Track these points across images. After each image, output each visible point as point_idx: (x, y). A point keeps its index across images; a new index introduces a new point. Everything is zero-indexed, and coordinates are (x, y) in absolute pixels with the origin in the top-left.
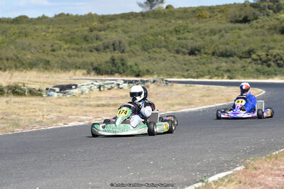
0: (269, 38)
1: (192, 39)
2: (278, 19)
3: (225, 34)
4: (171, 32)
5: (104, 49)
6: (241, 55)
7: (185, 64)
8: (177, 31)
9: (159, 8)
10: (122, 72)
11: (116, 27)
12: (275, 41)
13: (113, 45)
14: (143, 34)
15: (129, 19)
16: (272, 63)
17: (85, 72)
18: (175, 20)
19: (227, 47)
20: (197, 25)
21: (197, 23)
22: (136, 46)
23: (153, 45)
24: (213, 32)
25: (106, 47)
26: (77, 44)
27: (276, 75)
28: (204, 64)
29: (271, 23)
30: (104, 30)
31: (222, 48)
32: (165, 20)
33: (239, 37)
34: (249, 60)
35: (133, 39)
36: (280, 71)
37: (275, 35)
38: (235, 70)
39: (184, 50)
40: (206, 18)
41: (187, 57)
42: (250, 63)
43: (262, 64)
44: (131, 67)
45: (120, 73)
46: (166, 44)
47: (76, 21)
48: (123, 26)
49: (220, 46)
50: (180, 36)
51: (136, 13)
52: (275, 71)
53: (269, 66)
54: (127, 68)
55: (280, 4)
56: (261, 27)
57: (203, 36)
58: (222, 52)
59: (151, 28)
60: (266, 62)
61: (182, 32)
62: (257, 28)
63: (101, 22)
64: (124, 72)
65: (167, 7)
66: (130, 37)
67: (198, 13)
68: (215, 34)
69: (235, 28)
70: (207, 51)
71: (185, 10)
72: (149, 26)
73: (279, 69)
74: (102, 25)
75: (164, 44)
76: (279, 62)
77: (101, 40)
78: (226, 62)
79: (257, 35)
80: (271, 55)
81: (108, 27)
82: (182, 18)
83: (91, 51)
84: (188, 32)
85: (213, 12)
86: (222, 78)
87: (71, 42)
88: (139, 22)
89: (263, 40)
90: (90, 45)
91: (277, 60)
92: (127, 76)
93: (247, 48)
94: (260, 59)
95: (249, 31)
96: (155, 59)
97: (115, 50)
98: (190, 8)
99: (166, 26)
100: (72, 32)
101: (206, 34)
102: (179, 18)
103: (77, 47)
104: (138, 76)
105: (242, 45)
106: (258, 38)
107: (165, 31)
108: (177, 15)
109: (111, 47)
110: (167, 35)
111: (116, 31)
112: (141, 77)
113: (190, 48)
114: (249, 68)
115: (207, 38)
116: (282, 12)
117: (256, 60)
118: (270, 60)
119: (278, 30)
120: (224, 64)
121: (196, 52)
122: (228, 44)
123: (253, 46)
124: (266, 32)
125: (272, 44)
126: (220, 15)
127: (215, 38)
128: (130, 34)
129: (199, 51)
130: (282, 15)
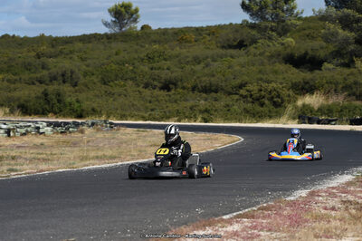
0: (268, 68)
1: (168, 69)
2: (283, 44)
3: (212, 63)
4: (142, 60)
5: (51, 81)
6: (230, 90)
7: (150, 102)
8: (150, 58)
9: (131, 28)
10: (57, 111)
11: (71, 52)
12: (276, 72)
13: (63, 75)
14: (106, 61)
15: (90, 42)
16: (267, 102)
17: (7, 110)
18: (150, 44)
19: (212, 79)
20: (177, 51)
21: (178, 48)
22: (94, 78)
23: (117, 76)
24: (197, 60)
25: (53, 79)
26: (15, 74)
27: (270, 117)
28: (176, 102)
29: (273, 49)
30: (56, 56)
31: (206, 80)
32: (137, 44)
33: (230, 67)
34: (237, 97)
35: (90, 69)
36: (277, 112)
37: (277, 64)
38: (216, 110)
39: (155, 83)
40: (190, 42)
41: (157, 92)
42: (237, 100)
43: (253, 103)
44: (70, 104)
45: (55, 113)
46: (133, 75)
47: (20, 45)
48: (80, 51)
49: (204, 79)
50: (154, 65)
51: (100, 35)
52: (270, 111)
53: (262, 105)
54: (65, 106)
55: (287, 25)
56: (260, 55)
57: (183, 65)
58: (205, 86)
59: (117, 54)
60: (258, 100)
61: (156, 59)
62: (255, 55)
63: (53, 46)
64: (61, 111)
65: (142, 28)
66: (88, 66)
67: (180, 36)
68: (199, 63)
69: (226, 56)
70: (185, 84)
71: (164, 32)
72: (114, 51)
73: (275, 110)
74: (52, 50)
76: (275, 99)
77: (49, 69)
78: (206, 100)
79: (253, 65)
80: (266, 90)
81: (61, 52)
82: (159, 42)
83: (33, 84)
84: (165, 59)
85: (200, 35)
86: (194, 121)
87: (8, 71)
88: (102, 47)
89: (260, 72)
90: (32, 75)
91: (273, 98)
92: (64, 116)
93: (238, 81)
94: (251, 96)
95: (243, 59)
96: (113, 94)
97: (64, 82)
98: (172, 29)
99: (136, 52)
100: (10, 59)
101: (187, 63)
102: (155, 42)
103: (15, 77)
104: (80, 116)
105: (232, 77)
106: (254, 68)
107: (135, 59)
108: (153, 38)
109: (60, 78)
110: (137, 64)
111: (71, 58)
112: (85, 117)
113: (163, 81)
114: (235, 107)
115: (188, 67)
116: (288, 34)
117: (246, 97)
118: (264, 97)
119: (281, 57)
120: (202, 102)
121: (171, 86)
122: (213, 76)
123: (246, 78)
124: (265, 61)
125: (271, 77)
126: (208, 38)
127: (198, 67)
128: (89, 61)
129: (175, 84)
130: (289, 40)
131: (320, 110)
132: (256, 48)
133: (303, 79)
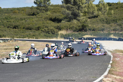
0: (45, 22)
1: (13, 22)
2: (47, 14)
3: (27, 20)
4: (4, 19)
8: (6, 18)
12: (48, 23)
19: (29, 25)
20: (14, 16)
24: (22, 19)
29: (45, 16)
33: (33, 21)
36: (54, 36)
37: (47, 21)
40: (17, 13)
42: (41, 32)
43: (46, 33)
49: (26, 25)
50: (8, 20)
53: (49, 34)
56: (41, 17)
57: (17, 21)
60: (48, 32)
67: (13, 11)
69: (30, 18)
73: (53, 35)
75: (2, 24)
76: (53, 32)
78: (31, 32)
80: (50, 29)
82: (7, 13)
84: (11, 19)
86: (33, 39)
89: (43, 23)
93: (37, 26)
94: (45, 31)
95: (36, 19)
101: (18, 20)
102: (5, 13)
105: (35, 25)
106: (41, 22)
108: (4, 11)
110: (2, 20)
117: (43, 31)
119: (48, 19)
121: (16, 27)
123: (39, 25)
124: (43, 20)
126: (22, 12)
127: (23, 21)
129: (18, 27)
130: (49, 13)
131: (66, 35)
132: (39, 15)
133: (57, 26)
